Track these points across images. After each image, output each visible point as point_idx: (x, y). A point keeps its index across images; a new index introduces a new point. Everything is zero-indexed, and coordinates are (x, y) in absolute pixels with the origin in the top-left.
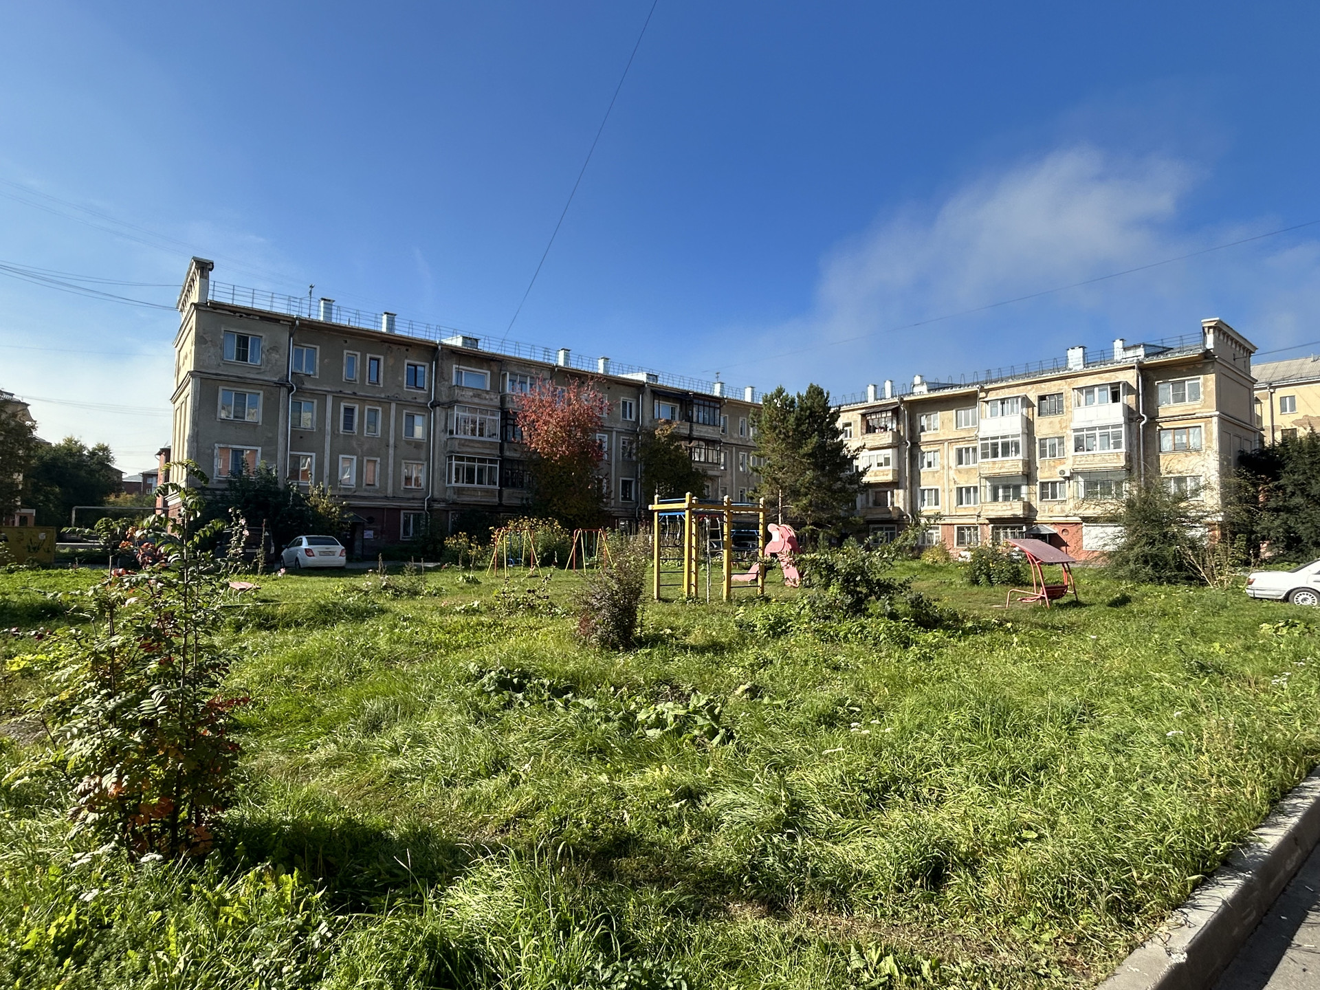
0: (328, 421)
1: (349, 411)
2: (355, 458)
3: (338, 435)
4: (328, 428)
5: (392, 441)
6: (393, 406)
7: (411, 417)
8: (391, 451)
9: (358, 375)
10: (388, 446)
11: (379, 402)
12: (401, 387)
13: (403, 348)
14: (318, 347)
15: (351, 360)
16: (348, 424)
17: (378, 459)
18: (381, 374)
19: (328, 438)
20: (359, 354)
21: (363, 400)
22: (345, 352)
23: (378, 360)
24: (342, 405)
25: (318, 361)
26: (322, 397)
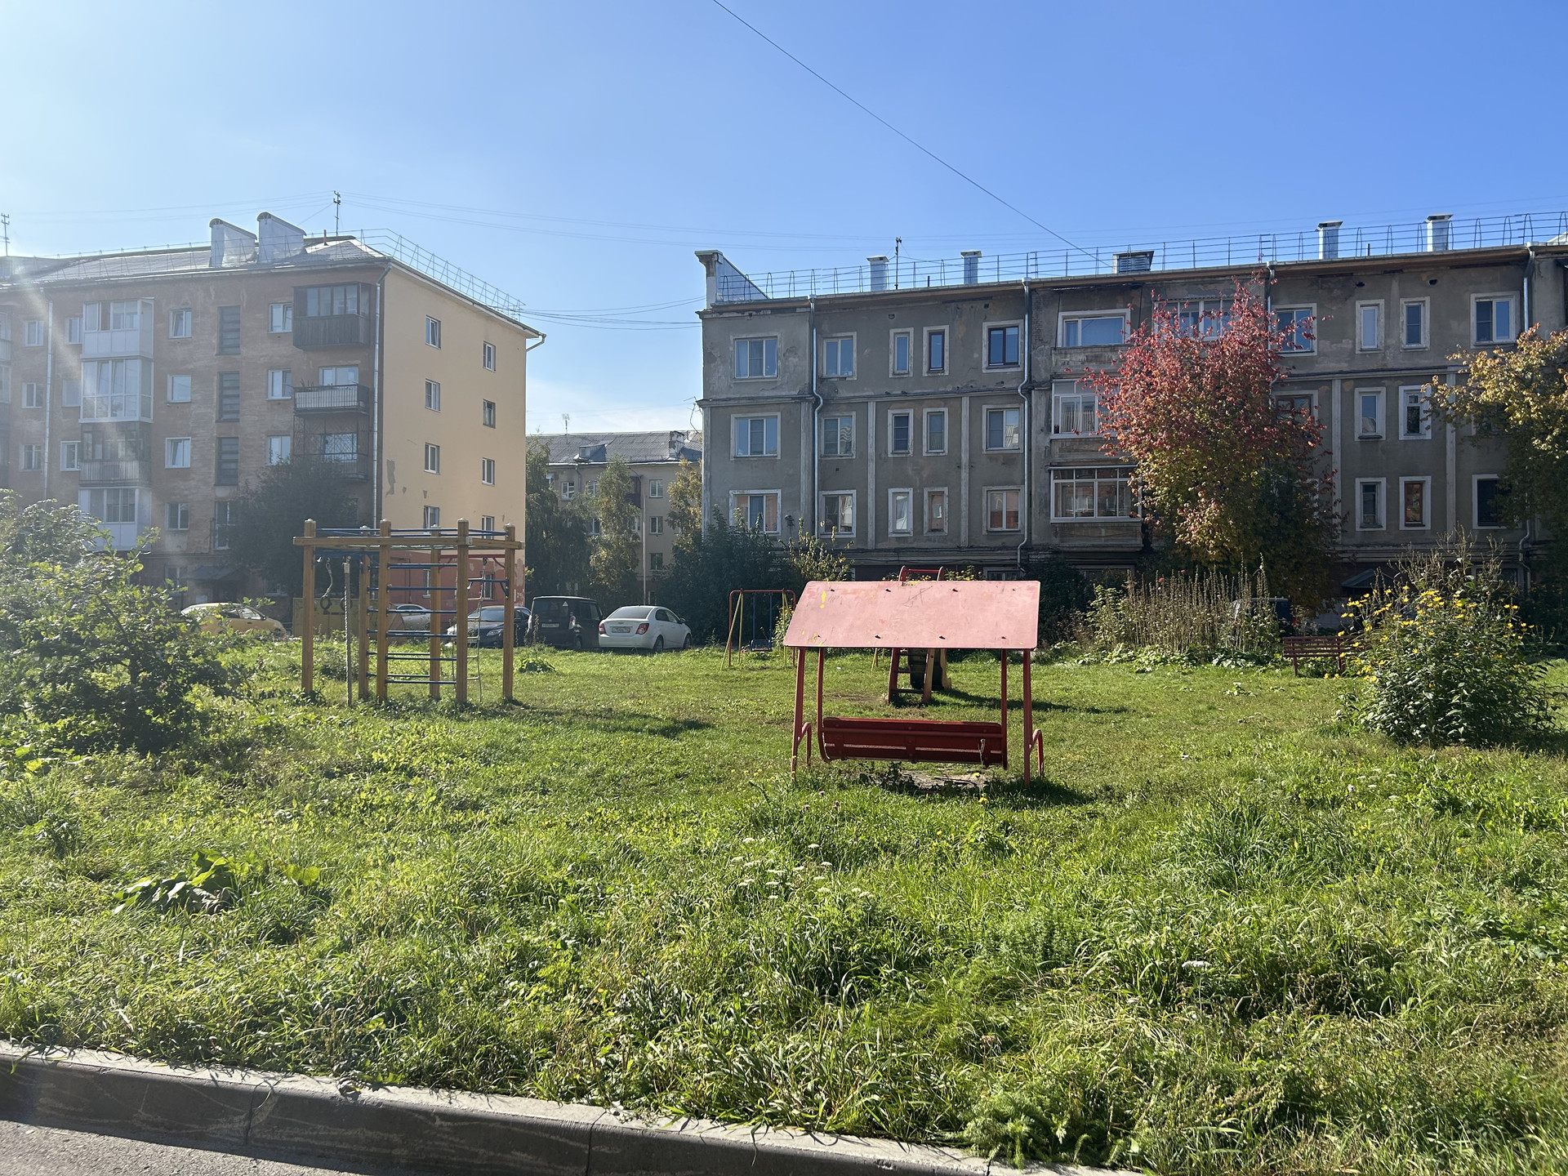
0: (871, 441)
1: (901, 421)
2: (911, 491)
3: (886, 460)
4: (871, 450)
5: (965, 458)
6: (965, 401)
7: (996, 416)
8: (964, 474)
9: (911, 364)
10: (959, 467)
11: (944, 399)
12: (978, 368)
13: (980, 305)
14: (855, 335)
15: (902, 342)
16: (901, 442)
17: (946, 490)
18: (947, 354)
19: (872, 467)
20: (911, 330)
21: (919, 400)
22: (892, 332)
23: (942, 333)
24: (890, 413)
25: (855, 355)
26: (860, 405)
